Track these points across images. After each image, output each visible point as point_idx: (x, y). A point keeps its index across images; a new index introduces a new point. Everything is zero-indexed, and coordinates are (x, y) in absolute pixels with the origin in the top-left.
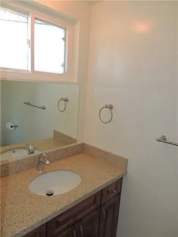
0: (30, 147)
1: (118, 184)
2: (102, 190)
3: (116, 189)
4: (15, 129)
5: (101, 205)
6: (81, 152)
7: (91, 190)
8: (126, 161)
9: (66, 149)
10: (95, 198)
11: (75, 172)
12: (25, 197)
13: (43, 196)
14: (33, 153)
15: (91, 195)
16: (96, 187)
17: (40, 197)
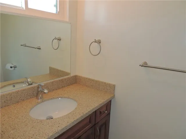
0: (29, 80)
1: (108, 106)
2: (96, 111)
3: (106, 110)
4: (14, 69)
5: (95, 124)
6: (74, 83)
7: (87, 112)
8: (114, 86)
9: (62, 80)
10: (90, 118)
11: (71, 99)
12: (27, 122)
13: (44, 120)
14: (31, 84)
15: (87, 115)
16: (91, 108)
17: (41, 121)
